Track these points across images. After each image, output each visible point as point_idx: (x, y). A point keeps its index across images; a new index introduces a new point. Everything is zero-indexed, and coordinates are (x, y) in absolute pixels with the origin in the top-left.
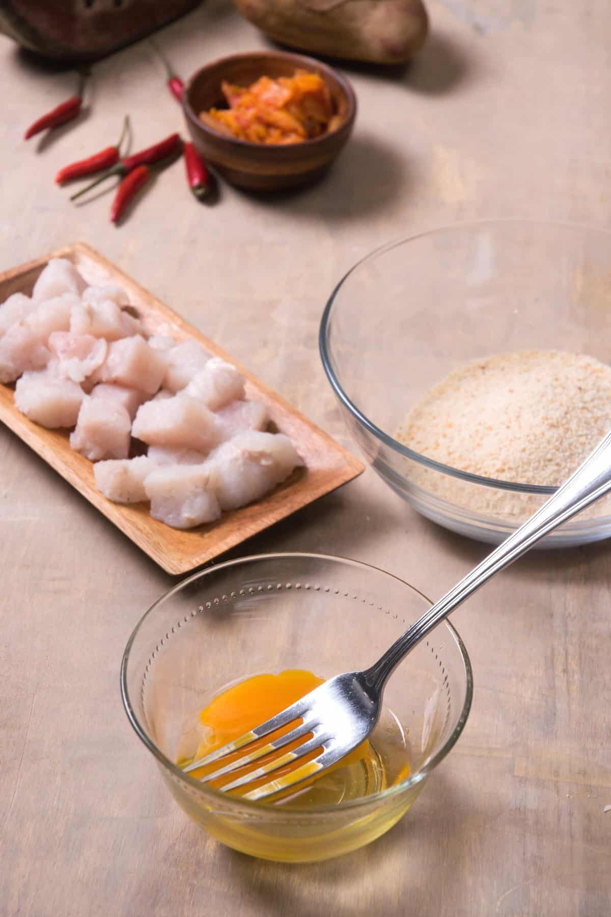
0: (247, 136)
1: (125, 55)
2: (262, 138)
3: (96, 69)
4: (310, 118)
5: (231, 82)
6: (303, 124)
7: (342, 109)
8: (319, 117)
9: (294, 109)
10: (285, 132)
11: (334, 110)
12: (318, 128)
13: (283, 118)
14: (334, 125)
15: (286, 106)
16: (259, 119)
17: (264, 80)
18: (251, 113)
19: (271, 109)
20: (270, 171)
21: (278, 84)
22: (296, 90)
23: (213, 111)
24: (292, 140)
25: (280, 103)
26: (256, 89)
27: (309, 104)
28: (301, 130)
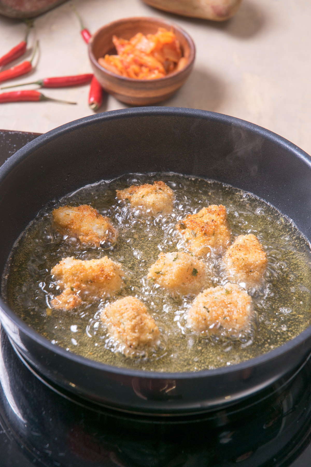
0: (128, 74)
1: (55, 12)
2: (136, 74)
3: (37, 22)
4: (167, 60)
5: (119, 36)
6: (163, 64)
7: (187, 54)
8: (172, 58)
9: (156, 55)
10: (151, 70)
11: (182, 54)
12: (172, 66)
13: (150, 61)
14: (182, 65)
15: (152, 53)
16: (135, 61)
17: (139, 35)
18: (130, 58)
19: (143, 55)
20: (142, 95)
21: (147, 38)
22: (158, 42)
23: (107, 56)
24: (155, 75)
25: (149, 51)
26: (134, 41)
27: (166, 51)
28: (161, 68)
